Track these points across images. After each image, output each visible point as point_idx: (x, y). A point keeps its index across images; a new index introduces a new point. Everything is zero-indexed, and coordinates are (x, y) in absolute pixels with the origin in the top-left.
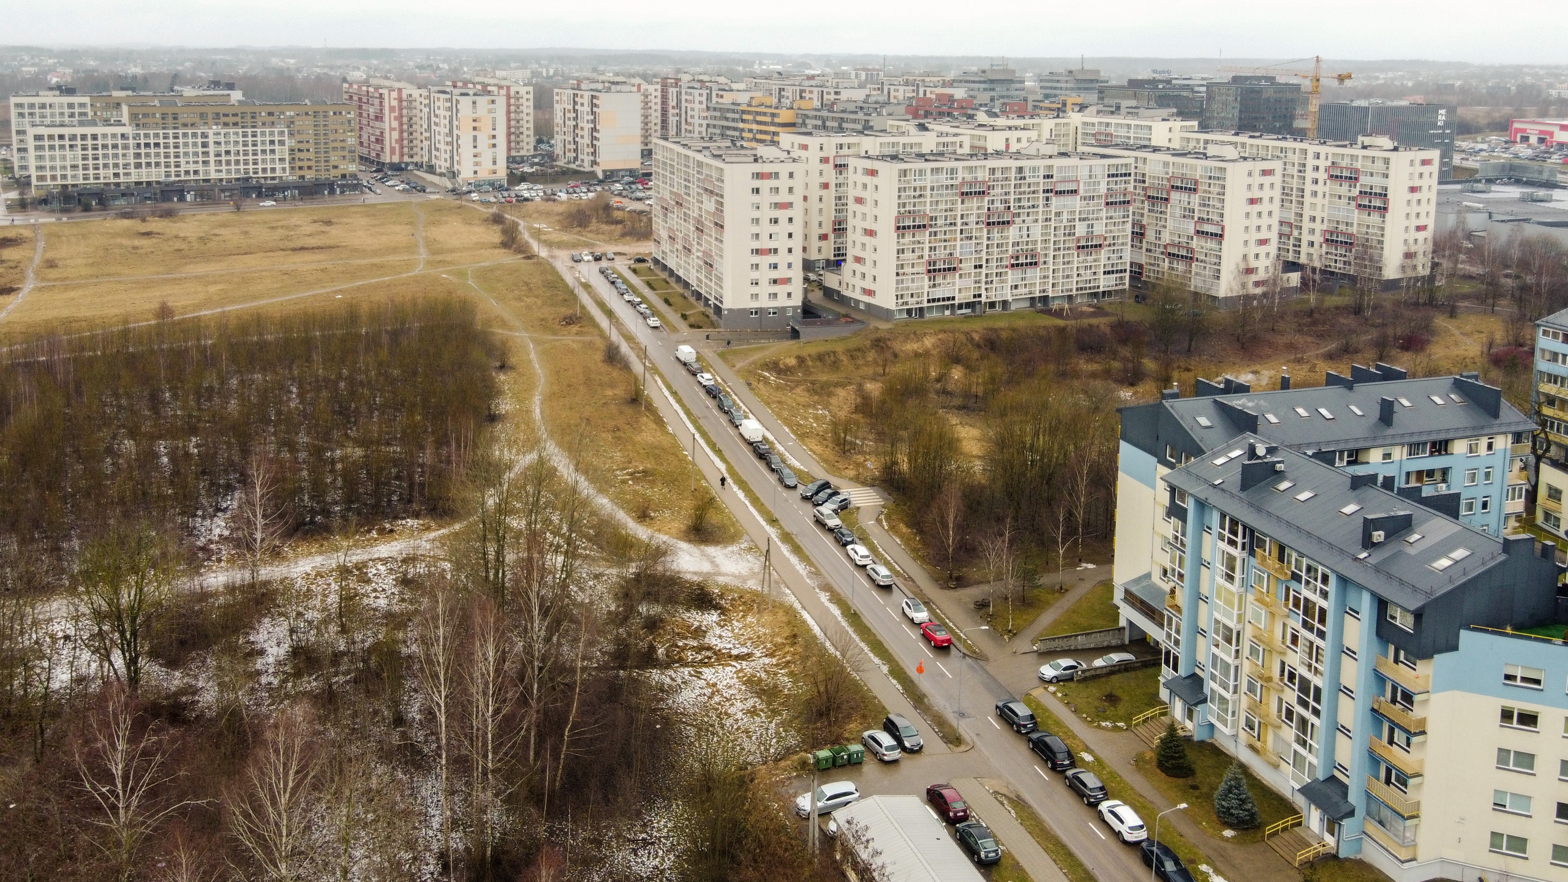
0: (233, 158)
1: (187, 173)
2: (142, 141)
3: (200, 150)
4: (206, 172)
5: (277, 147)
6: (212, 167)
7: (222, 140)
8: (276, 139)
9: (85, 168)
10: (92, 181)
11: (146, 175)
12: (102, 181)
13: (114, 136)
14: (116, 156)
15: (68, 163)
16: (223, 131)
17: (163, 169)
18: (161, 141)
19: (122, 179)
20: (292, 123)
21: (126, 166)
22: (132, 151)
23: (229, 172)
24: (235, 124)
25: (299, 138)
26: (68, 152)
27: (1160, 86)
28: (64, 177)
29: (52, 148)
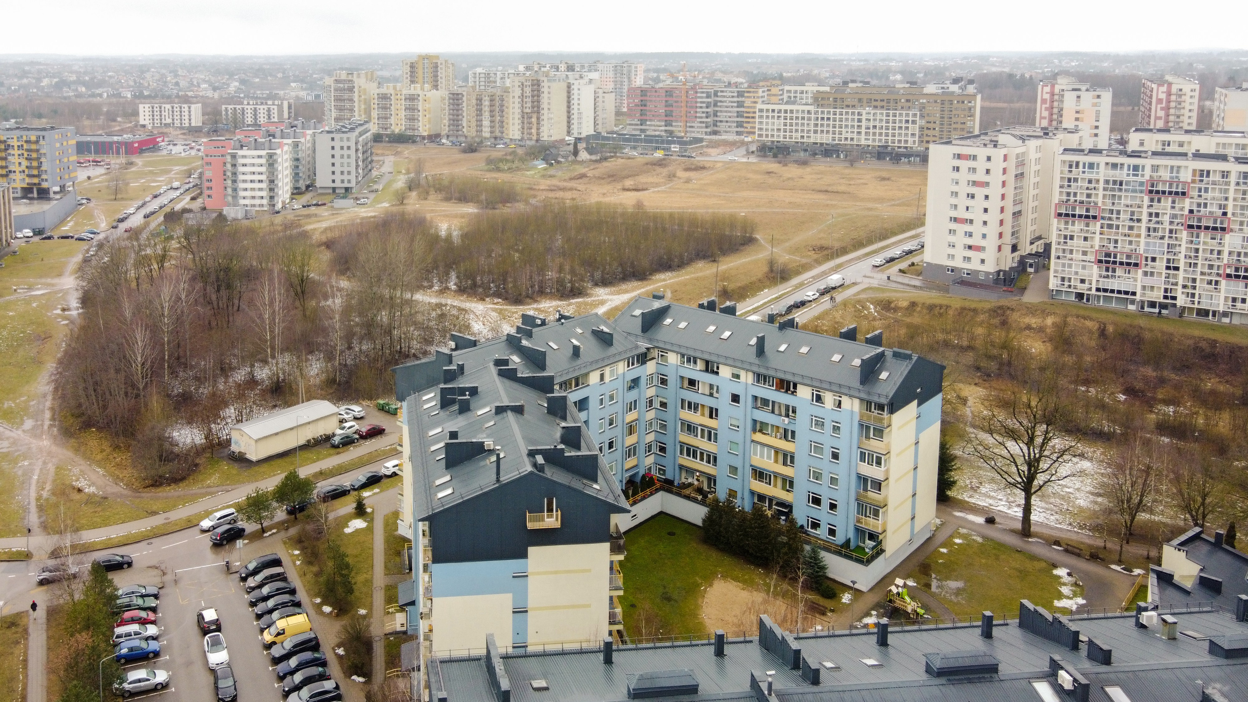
0: (877, 131)
1: (846, 139)
2: (820, 116)
3: (856, 124)
4: (859, 140)
5: (910, 125)
6: (863, 136)
7: (872, 118)
8: (910, 119)
9: (785, 131)
10: (788, 140)
11: (820, 138)
12: (793, 140)
13: (803, 111)
14: (803, 124)
15: (775, 128)
16: (872, 112)
17: (831, 135)
18: (831, 116)
19: (805, 140)
20: (924, 108)
21: (809, 131)
22: (812, 122)
23: (874, 140)
24: (882, 107)
25: (927, 119)
26: (776, 120)
28: (773, 136)
29: (767, 117)
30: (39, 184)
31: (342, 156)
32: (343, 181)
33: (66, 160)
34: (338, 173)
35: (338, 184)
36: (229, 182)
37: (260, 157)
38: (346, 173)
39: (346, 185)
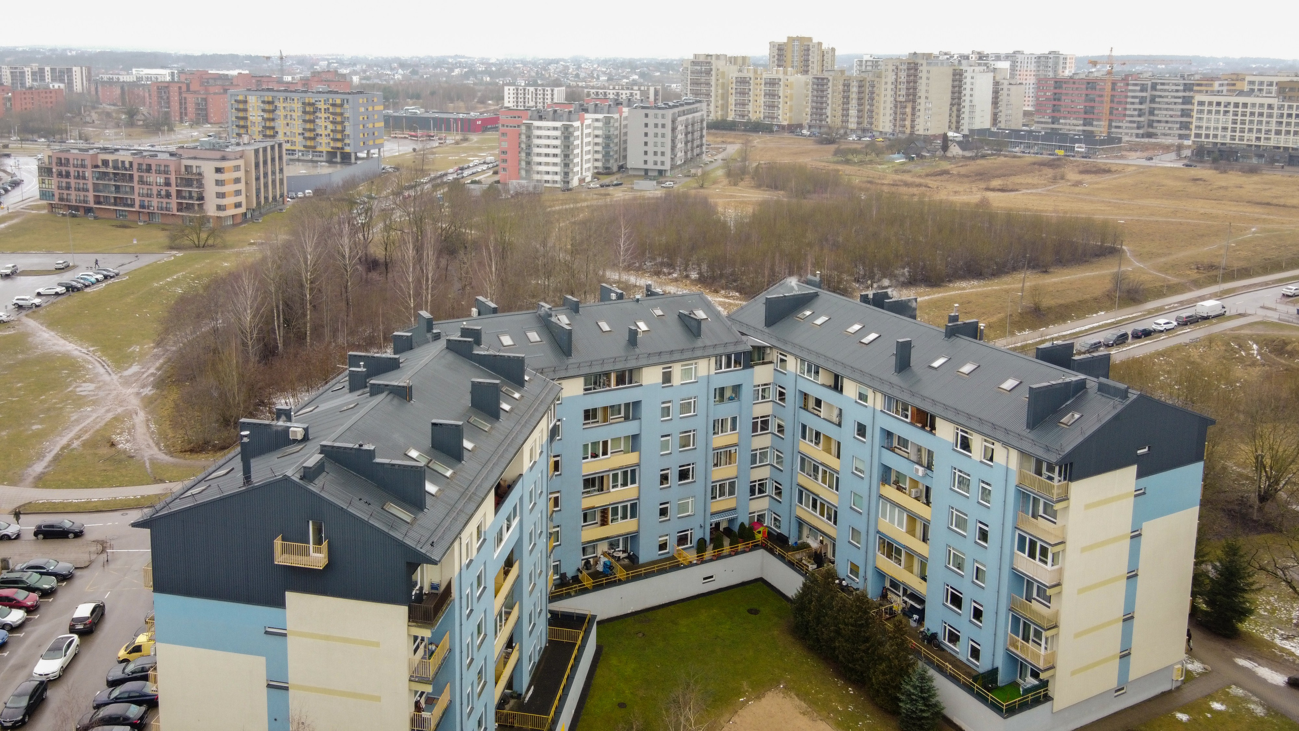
2: (1286, 112)
9: (1234, 130)
10: (1237, 142)
11: (1284, 141)
12: (1245, 142)
13: (1262, 105)
14: (1260, 122)
15: (1220, 126)
19: (1262, 143)
21: (1268, 132)
22: (1274, 120)
26: (1221, 117)
28: (1215, 136)
29: (1210, 112)
30: (342, 148)
31: (656, 135)
32: (655, 163)
33: (371, 126)
34: (651, 153)
35: (650, 166)
36: (523, 155)
37: (555, 129)
38: (659, 154)
39: (659, 167)
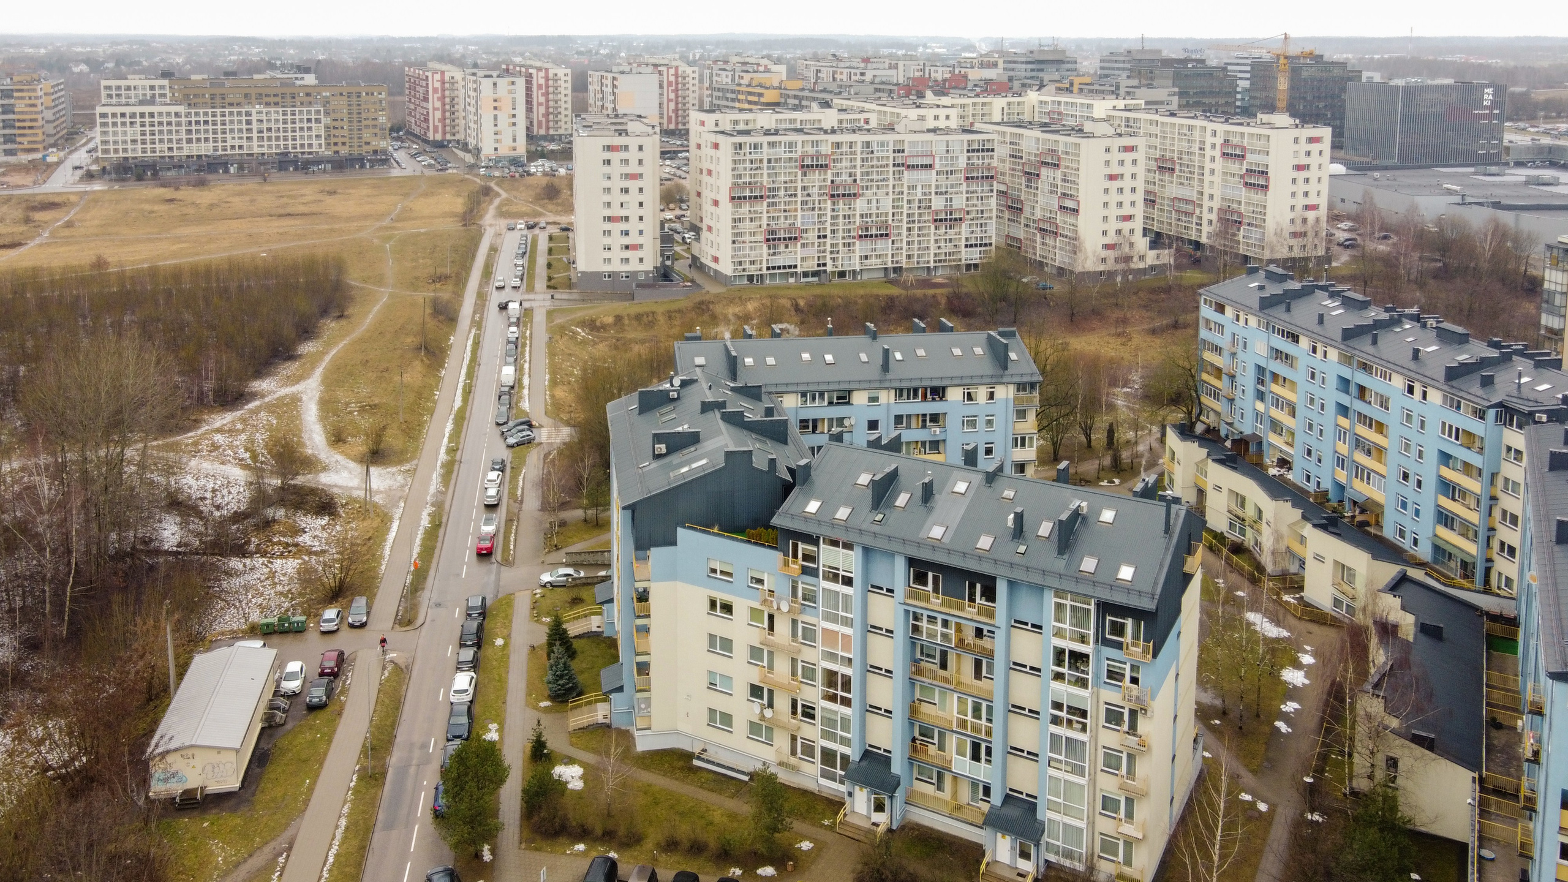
0: (273, 134)
1: (233, 147)
2: (193, 119)
3: (244, 127)
4: (250, 147)
5: (313, 125)
6: (255, 143)
7: (264, 118)
8: (313, 117)
9: (144, 142)
10: (149, 154)
11: (195, 149)
12: (158, 154)
13: (169, 114)
14: (170, 132)
15: (129, 138)
16: (265, 110)
17: (211, 144)
18: (210, 119)
19: (175, 153)
20: (328, 102)
21: (179, 141)
22: (184, 128)
23: (270, 146)
24: (276, 104)
25: (333, 116)
26: (128, 129)
27: (1190, 66)
28: (125, 150)
29: (115, 124)
